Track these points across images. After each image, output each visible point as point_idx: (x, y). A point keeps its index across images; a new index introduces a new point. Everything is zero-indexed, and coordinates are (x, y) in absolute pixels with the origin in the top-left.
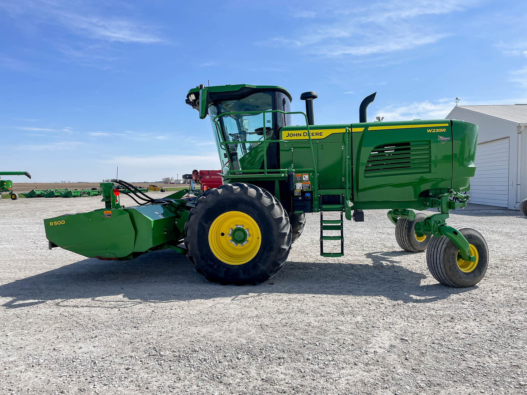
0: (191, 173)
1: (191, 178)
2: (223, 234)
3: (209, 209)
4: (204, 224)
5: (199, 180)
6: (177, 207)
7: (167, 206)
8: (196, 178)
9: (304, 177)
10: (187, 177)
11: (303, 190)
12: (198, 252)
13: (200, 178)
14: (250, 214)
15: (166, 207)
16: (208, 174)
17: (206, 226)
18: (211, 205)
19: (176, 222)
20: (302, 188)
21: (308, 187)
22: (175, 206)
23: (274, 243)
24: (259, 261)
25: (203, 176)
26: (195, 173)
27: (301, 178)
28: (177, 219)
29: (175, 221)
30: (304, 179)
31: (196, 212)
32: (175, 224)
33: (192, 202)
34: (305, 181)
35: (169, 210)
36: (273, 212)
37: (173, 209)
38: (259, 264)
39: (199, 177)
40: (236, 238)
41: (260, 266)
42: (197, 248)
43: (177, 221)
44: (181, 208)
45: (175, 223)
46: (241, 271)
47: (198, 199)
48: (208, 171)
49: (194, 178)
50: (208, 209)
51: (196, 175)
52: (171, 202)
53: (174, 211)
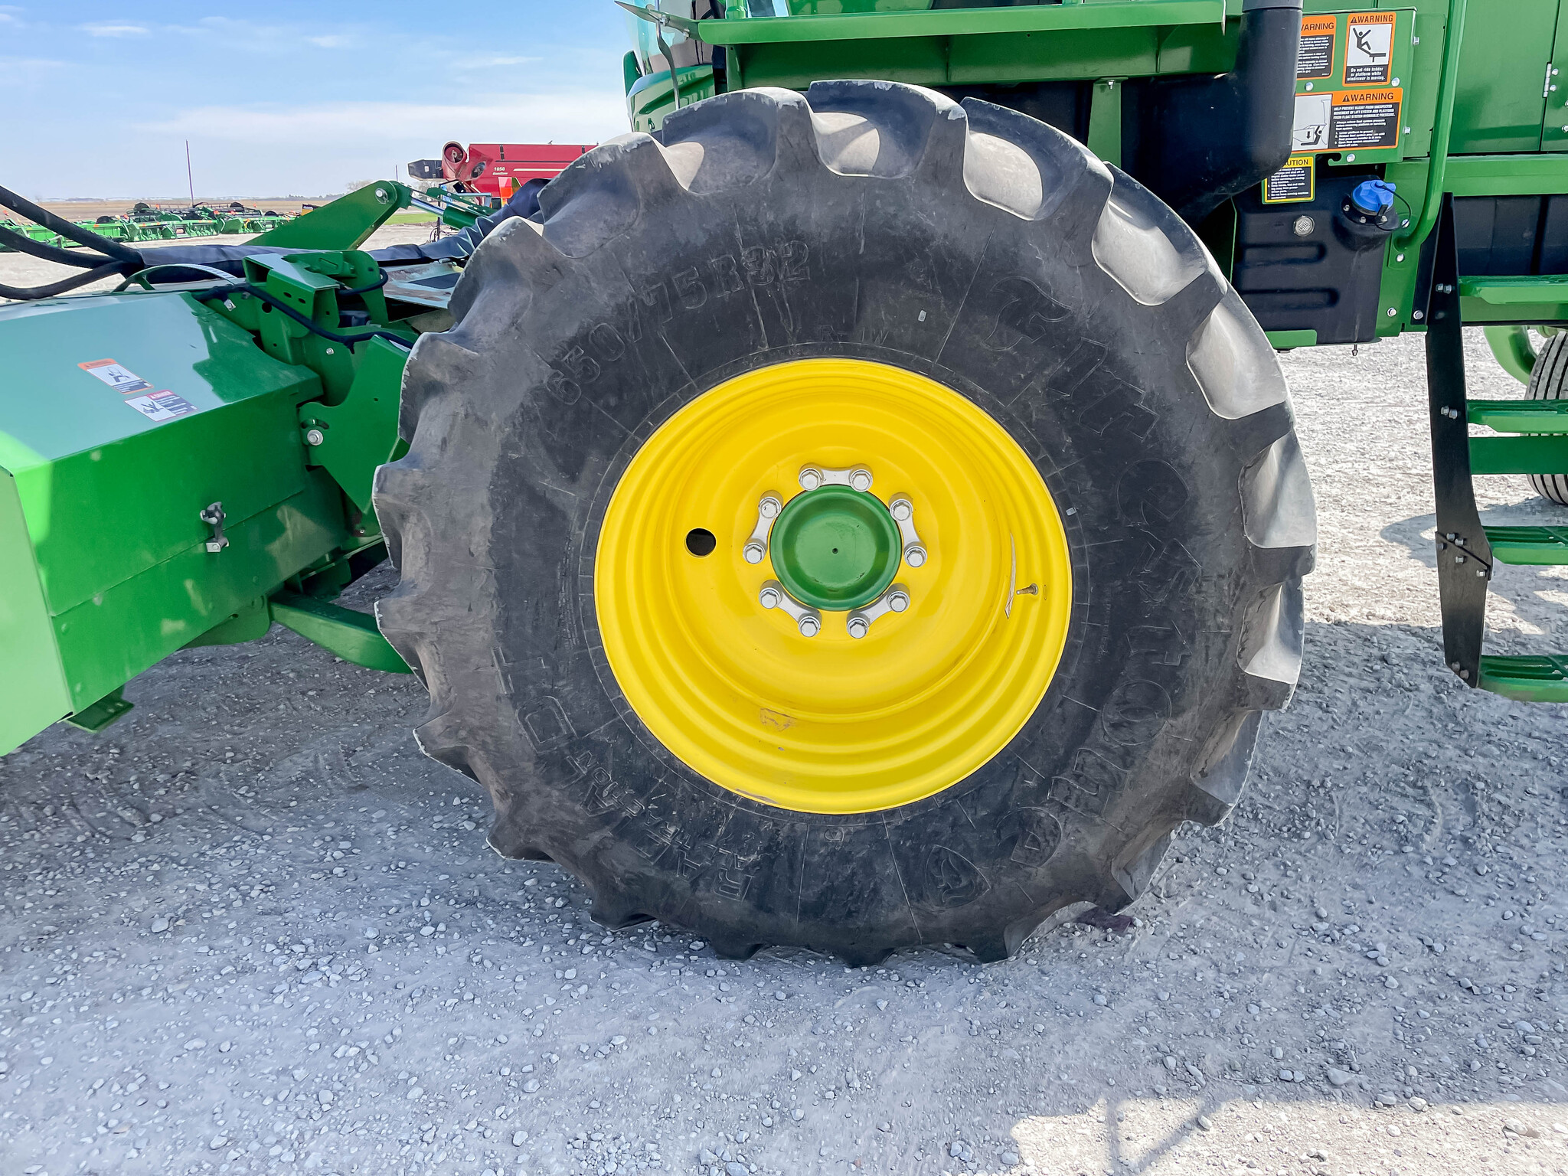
0: (439, 156)
1: (441, 175)
2: (700, 542)
3: (582, 340)
4: (549, 483)
5: (469, 183)
6: (307, 310)
7: (229, 304)
8: (457, 172)
9: (1353, 40)
10: (427, 169)
11: (1337, 157)
12: (508, 719)
13: (475, 175)
14: (973, 385)
15: (224, 314)
16: (502, 157)
17: (569, 497)
18: (603, 298)
19: (316, 437)
20: (1333, 141)
21: (1378, 129)
22: (293, 303)
23: (1192, 639)
24: (1045, 785)
25: (484, 167)
26: (454, 154)
27: (1328, 51)
28: (314, 411)
29: (304, 426)
30: (1355, 57)
31: (462, 372)
32: (307, 447)
33: (431, 271)
34: (1361, 75)
35: (246, 341)
36: (1201, 365)
37: (280, 329)
38: (1043, 812)
39: (468, 168)
40: (809, 573)
41: (1055, 834)
42: (503, 690)
43: (323, 426)
44: (345, 322)
45: (303, 437)
46: (891, 868)
47: (470, 251)
48: (502, 148)
49: (450, 173)
50: (572, 343)
51: (457, 161)
52: (261, 272)
53: (293, 340)
